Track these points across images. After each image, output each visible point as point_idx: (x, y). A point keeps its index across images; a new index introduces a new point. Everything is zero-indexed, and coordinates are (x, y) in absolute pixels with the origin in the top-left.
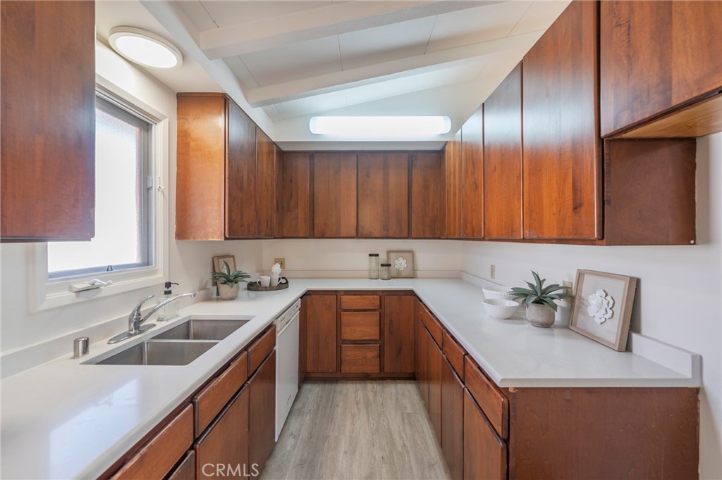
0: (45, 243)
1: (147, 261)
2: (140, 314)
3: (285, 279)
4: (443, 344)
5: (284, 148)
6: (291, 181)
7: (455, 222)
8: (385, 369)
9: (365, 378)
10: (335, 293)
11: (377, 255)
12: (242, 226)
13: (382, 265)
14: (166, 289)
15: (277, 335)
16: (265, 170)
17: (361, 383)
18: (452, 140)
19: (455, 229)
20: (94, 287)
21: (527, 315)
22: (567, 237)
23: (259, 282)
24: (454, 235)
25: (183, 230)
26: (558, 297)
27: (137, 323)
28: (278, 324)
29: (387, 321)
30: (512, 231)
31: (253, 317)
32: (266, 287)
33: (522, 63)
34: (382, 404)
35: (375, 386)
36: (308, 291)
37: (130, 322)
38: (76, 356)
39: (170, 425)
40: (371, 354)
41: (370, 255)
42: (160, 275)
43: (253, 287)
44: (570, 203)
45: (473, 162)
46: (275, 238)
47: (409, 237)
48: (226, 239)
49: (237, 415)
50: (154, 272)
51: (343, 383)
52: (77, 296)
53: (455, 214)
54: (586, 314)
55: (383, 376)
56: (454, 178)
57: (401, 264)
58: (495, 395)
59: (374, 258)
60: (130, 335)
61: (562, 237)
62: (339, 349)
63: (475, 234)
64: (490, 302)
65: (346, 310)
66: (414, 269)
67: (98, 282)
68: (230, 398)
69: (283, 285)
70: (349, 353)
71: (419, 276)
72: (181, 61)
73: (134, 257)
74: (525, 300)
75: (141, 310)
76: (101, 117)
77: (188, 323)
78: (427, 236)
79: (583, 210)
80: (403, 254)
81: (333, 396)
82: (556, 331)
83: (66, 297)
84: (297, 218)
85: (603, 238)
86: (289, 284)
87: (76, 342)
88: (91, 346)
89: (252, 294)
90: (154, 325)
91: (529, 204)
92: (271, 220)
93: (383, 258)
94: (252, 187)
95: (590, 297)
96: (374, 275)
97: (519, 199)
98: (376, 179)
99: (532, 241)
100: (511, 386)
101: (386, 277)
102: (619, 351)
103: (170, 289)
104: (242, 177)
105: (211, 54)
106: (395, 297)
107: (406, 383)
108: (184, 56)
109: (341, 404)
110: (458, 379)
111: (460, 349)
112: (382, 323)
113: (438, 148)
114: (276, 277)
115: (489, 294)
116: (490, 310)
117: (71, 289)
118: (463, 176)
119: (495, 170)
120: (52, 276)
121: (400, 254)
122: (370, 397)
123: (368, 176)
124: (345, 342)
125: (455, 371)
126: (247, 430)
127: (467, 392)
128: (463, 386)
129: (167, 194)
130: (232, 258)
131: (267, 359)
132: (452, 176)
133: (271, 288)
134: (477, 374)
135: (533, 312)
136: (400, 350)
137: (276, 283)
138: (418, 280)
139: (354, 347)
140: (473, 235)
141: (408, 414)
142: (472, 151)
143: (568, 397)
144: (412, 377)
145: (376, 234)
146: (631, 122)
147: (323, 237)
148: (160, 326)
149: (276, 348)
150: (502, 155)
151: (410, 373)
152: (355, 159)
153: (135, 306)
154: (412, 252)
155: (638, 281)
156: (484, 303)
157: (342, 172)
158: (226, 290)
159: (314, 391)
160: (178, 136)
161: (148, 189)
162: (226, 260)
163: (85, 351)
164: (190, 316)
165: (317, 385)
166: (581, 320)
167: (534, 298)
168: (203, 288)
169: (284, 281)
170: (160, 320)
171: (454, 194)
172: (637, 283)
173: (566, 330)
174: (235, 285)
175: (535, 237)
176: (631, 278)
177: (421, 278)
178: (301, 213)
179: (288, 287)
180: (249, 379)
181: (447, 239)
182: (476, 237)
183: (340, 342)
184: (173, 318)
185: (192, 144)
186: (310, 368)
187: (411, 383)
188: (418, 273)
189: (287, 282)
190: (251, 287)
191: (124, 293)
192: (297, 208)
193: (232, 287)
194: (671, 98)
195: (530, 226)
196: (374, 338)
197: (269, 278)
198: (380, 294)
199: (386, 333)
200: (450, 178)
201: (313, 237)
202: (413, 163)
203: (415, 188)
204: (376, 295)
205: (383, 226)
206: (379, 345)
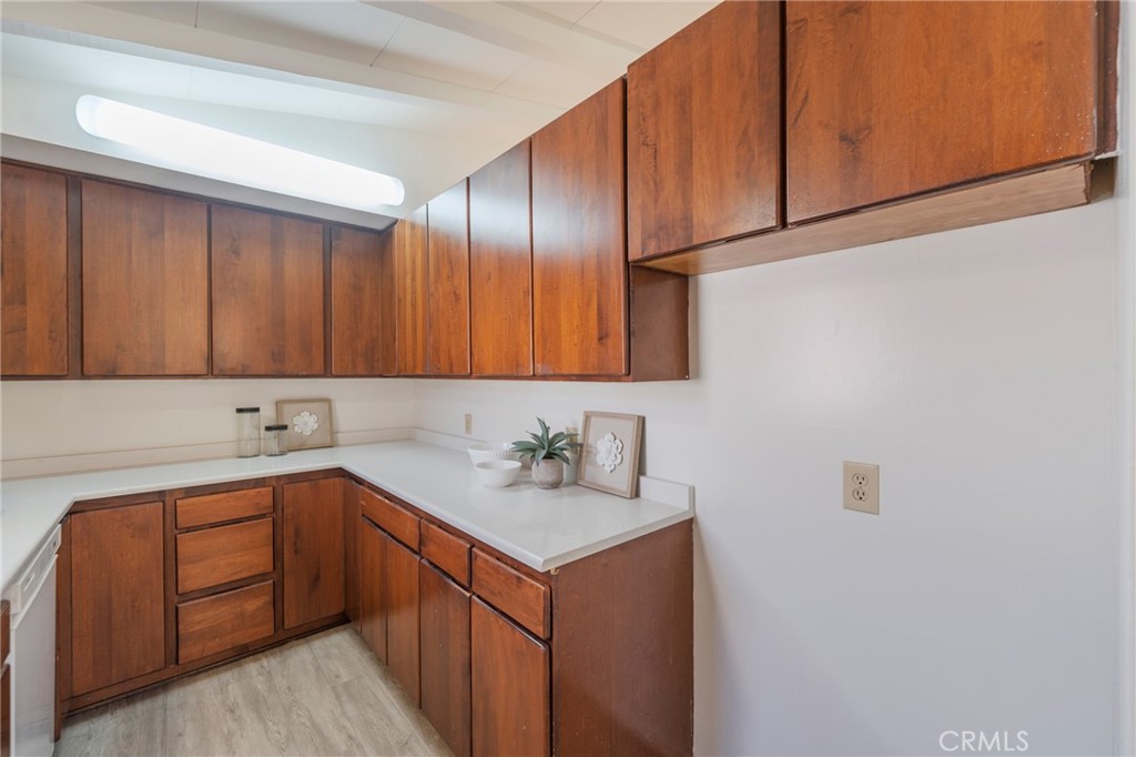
4: (421, 544)
7: (415, 349)
8: (286, 622)
9: (241, 653)
10: (159, 496)
11: (257, 410)
13: (268, 429)
15: (14, 624)
17: (230, 669)
18: (408, 219)
19: (415, 361)
21: (534, 476)
22: (591, 373)
24: (415, 367)
26: (568, 447)
28: (15, 596)
29: (289, 531)
30: (517, 365)
33: (530, 142)
34: (289, 688)
35: (264, 662)
36: (76, 503)
40: (254, 603)
41: (240, 411)
44: (594, 332)
45: (450, 262)
47: (326, 373)
51: (183, 685)
53: (415, 339)
54: (595, 464)
55: (282, 636)
56: (414, 279)
57: (306, 424)
58: (532, 586)
59: (247, 416)
61: (585, 373)
62: (173, 616)
63: (454, 368)
64: (483, 465)
65: (188, 530)
66: (333, 433)
70: (197, 619)
71: (341, 442)
74: (534, 456)
78: (359, 372)
79: (610, 342)
80: (310, 405)
82: (564, 490)
84: (24, 327)
85: (629, 374)
91: (542, 329)
93: (268, 415)
95: (599, 443)
96: (249, 448)
97: (527, 322)
98: (256, 262)
99: (544, 377)
100: (551, 567)
101: (276, 449)
102: (631, 498)
106: (305, 484)
107: (328, 635)
109: (189, 729)
110: (458, 587)
111: (462, 542)
112: (279, 538)
113: (380, 226)
115: (478, 456)
116: (487, 478)
118: (432, 278)
119: (489, 278)
121: (303, 405)
122: (259, 686)
123: (236, 253)
124: (187, 596)
125: (449, 576)
127: (478, 600)
128: (468, 595)
132: (409, 277)
134: (496, 569)
135: (542, 471)
136: (317, 579)
138: (341, 449)
139: (213, 601)
140: (451, 370)
141: (346, 685)
142: (449, 244)
143: (605, 561)
144: (342, 620)
145: (257, 369)
146: (657, 252)
147: (111, 374)
149: (13, 657)
150: (500, 259)
151: (337, 615)
154: (328, 401)
155: (644, 419)
156: (477, 469)
166: (589, 472)
167: (544, 453)
171: (414, 306)
172: (642, 421)
173: (574, 487)
175: (551, 372)
176: (639, 417)
177: (344, 446)
181: (398, 376)
182: (456, 373)
183: (175, 599)
186: (81, 684)
187: (337, 632)
188: (341, 438)
194: (692, 236)
195: (543, 359)
196: (261, 570)
198: (274, 483)
199: (288, 555)
200: (405, 278)
201: (83, 376)
202: (333, 244)
203: (337, 288)
204: (264, 486)
205: (273, 354)
206: (271, 581)
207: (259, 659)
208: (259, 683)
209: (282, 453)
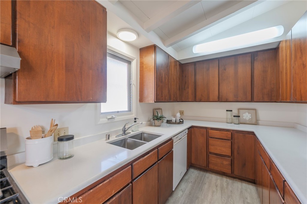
0: (100, 103)
1: (130, 110)
2: (125, 128)
3: (182, 120)
4: (270, 168)
5: (183, 62)
6: (186, 77)
7: (287, 91)
8: (235, 173)
9: (223, 174)
10: (206, 128)
11: (232, 111)
12: (162, 97)
13: (234, 116)
14: (135, 120)
15: (174, 144)
16: (173, 73)
17: (220, 176)
18: (284, 39)
19: (287, 96)
20: (112, 118)
23: (171, 120)
24: (286, 99)
25: (141, 99)
27: (124, 131)
28: (175, 139)
29: (236, 147)
31: (163, 135)
32: (173, 123)
34: (231, 191)
35: (228, 180)
36: (192, 126)
37: (122, 131)
38: (106, 140)
39: (121, 172)
40: (227, 162)
41: (227, 111)
42: (134, 115)
43: (169, 122)
46: (178, 102)
47: (252, 100)
48: (155, 102)
49: (153, 174)
50: (132, 114)
51: (210, 173)
52: (108, 120)
53: (287, 86)
55: (233, 176)
56: (286, 63)
57: (247, 116)
59: (228, 112)
60: (123, 135)
62: (208, 156)
65: (211, 138)
66: (256, 120)
67: (114, 116)
68: (148, 167)
69: (181, 122)
70: (213, 159)
71: (260, 124)
72: (138, 36)
73: (126, 108)
75: (126, 127)
76: (109, 59)
77: (142, 133)
80: (249, 111)
81: (204, 179)
83: (104, 120)
84: (188, 93)
86: (184, 122)
87: (107, 135)
88: (110, 138)
89: (168, 125)
90: (130, 133)
92: (176, 94)
93: (235, 112)
94: (167, 81)
96: (229, 121)
98: (230, 70)
103: (136, 120)
104: (162, 77)
105: (148, 30)
106: (241, 134)
107: (249, 184)
108: (138, 35)
109: (207, 184)
110: (280, 195)
112: (233, 147)
113: (274, 46)
114: (178, 119)
117: (107, 118)
118: (293, 60)
120: (102, 113)
121: (247, 111)
122: (224, 185)
123: (225, 69)
124: (211, 153)
126: (157, 182)
128: (283, 202)
129: (136, 86)
130: (161, 110)
131: (168, 154)
133: (176, 123)
136: (245, 165)
137: (178, 121)
139: (216, 157)
140: (301, 100)
141: (248, 203)
142: (300, 43)
144: (253, 182)
145: (231, 100)
147: (200, 101)
148: (132, 134)
149: (174, 149)
152: (218, 62)
153: (124, 126)
154: (255, 110)
157: (210, 70)
158: (157, 122)
159: (194, 173)
160: (140, 64)
161: (131, 84)
162: (157, 110)
163: (109, 138)
164: (142, 131)
165: (197, 171)
168: (150, 121)
169: (182, 121)
170: (133, 131)
171: (286, 73)
174: (160, 121)
178: (190, 90)
179: (183, 123)
180: (159, 160)
181: (280, 102)
182: (303, 101)
183: (208, 153)
184: (137, 131)
185: (144, 66)
186: (193, 161)
187: (252, 185)
189: (183, 121)
190: (168, 122)
191: (122, 120)
192: (188, 88)
193: (158, 121)
196: (228, 154)
197: (175, 119)
198: (232, 132)
199: (236, 153)
200: (283, 63)
201: (196, 101)
202: (255, 59)
203: (257, 73)
204: (229, 132)
205: (235, 95)
206: (231, 159)
207: (227, 178)
208: (225, 184)
209: (238, 124)
